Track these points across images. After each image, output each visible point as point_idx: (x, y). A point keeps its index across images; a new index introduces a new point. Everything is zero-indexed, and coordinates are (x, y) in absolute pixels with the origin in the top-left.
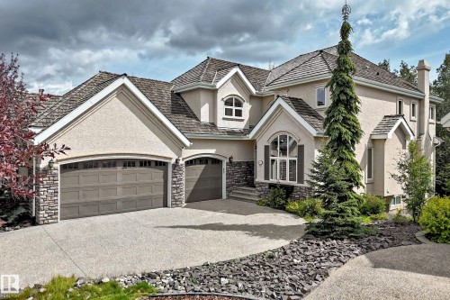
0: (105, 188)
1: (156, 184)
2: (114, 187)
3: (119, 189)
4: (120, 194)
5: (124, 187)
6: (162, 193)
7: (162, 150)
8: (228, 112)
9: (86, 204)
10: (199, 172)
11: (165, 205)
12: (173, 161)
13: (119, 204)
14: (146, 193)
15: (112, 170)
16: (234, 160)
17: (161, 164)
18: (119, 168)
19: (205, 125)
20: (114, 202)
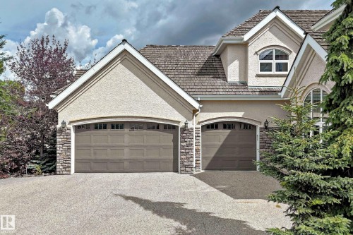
0: (112, 147)
1: (165, 147)
2: (122, 148)
3: (126, 150)
4: (126, 154)
5: (132, 148)
6: (172, 157)
7: (169, 113)
8: (266, 67)
9: (96, 161)
10: (223, 138)
11: (176, 171)
12: (181, 125)
13: (126, 164)
14: (154, 155)
15: (119, 131)
16: (271, 125)
17: (170, 128)
18: (126, 130)
19: (233, 85)
20: (121, 161)
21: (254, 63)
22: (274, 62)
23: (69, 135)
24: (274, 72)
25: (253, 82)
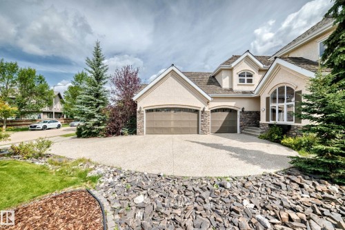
0: (165, 121)
1: (192, 121)
2: (170, 121)
3: (172, 123)
4: (172, 125)
5: (175, 121)
6: (196, 126)
7: (195, 103)
9: (157, 128)
11: (198, 133)
12: (201, 109)
13: (172, 130)
14: (186, 125)
15: (169, 113)
16: (245, 110)
17: (197, 111)
18: (172, 112)
19: (225, 90)
20: (170, 128)
21: (236, 78)
22: (246, 78)
23: (142, 114)
24: (246, 83)
25: (236, 88)
